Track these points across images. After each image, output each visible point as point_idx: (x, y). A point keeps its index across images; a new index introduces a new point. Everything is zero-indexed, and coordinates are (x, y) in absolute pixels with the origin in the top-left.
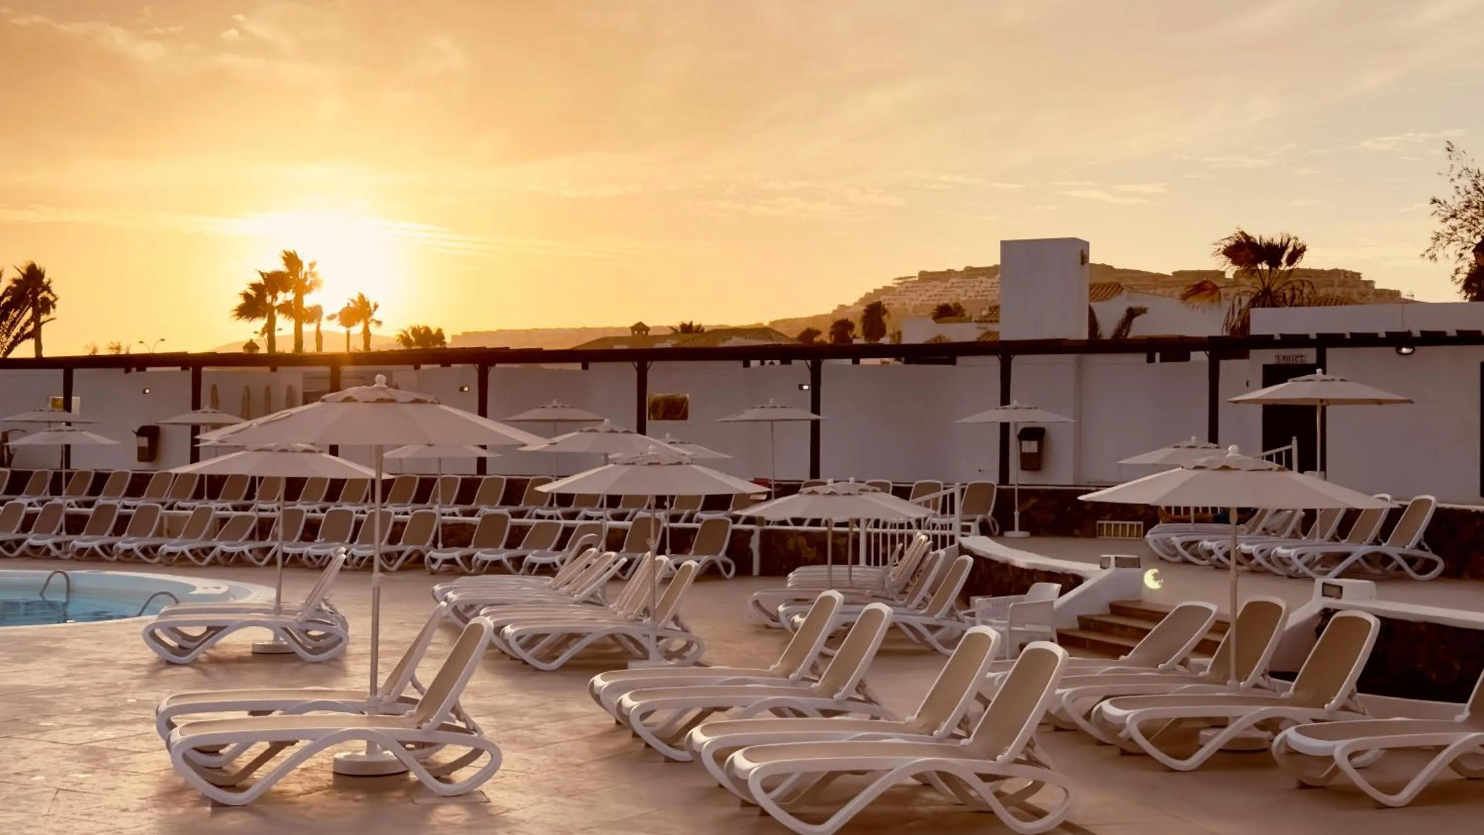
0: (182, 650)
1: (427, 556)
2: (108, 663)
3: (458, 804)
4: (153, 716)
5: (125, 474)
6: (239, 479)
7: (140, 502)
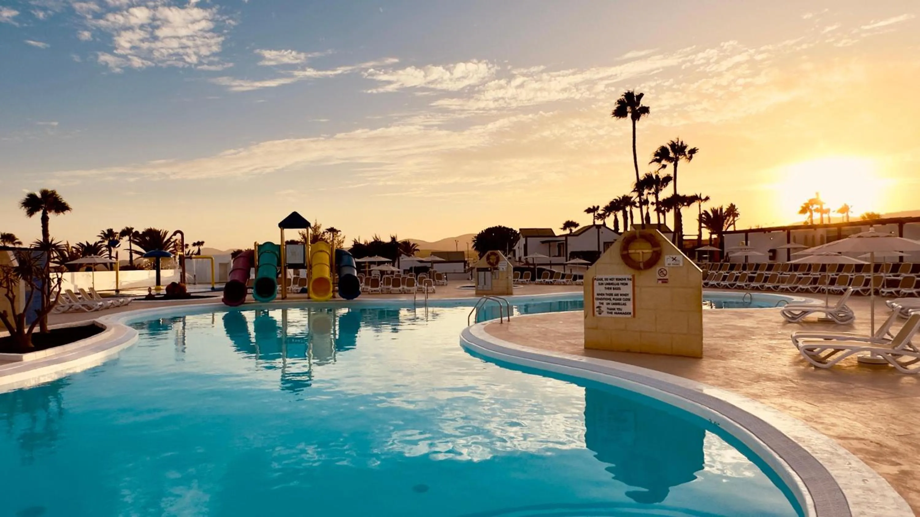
0: (793, 318)
1: (880, 291)
2: (770, 321)
3: (913, 377)
4: (790, 338)
5: (766, 264)
6: (805, 265)
7: (771, 273)
